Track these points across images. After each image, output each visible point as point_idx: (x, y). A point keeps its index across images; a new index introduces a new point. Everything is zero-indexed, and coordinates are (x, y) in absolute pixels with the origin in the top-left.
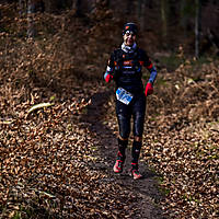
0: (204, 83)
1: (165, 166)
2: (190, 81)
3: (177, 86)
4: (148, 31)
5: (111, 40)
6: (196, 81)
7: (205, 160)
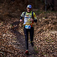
0: (48, 19)
1: (37, 44)
2: (44, 18)
3: (40, 20)
4: (31, 3)
5: (20, 6)
6: (46, 18)
7: (49, 43)
